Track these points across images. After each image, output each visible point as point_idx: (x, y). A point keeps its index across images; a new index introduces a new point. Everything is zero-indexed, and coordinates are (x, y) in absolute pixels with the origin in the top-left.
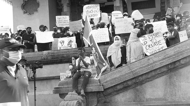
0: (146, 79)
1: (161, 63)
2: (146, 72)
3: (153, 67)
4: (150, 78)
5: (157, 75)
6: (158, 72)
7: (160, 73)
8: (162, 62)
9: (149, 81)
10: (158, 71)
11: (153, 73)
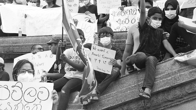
0: (165, 102)
1: (191, 72)
2: (162, 88)
3: (175, 79)
4: (172, 101)
5: (185, 96)
6: (187, 91)
7: (190, 92)
8: (193, 72)
9: (171, 107)
10: (187, 88)
11: (178, 92)
